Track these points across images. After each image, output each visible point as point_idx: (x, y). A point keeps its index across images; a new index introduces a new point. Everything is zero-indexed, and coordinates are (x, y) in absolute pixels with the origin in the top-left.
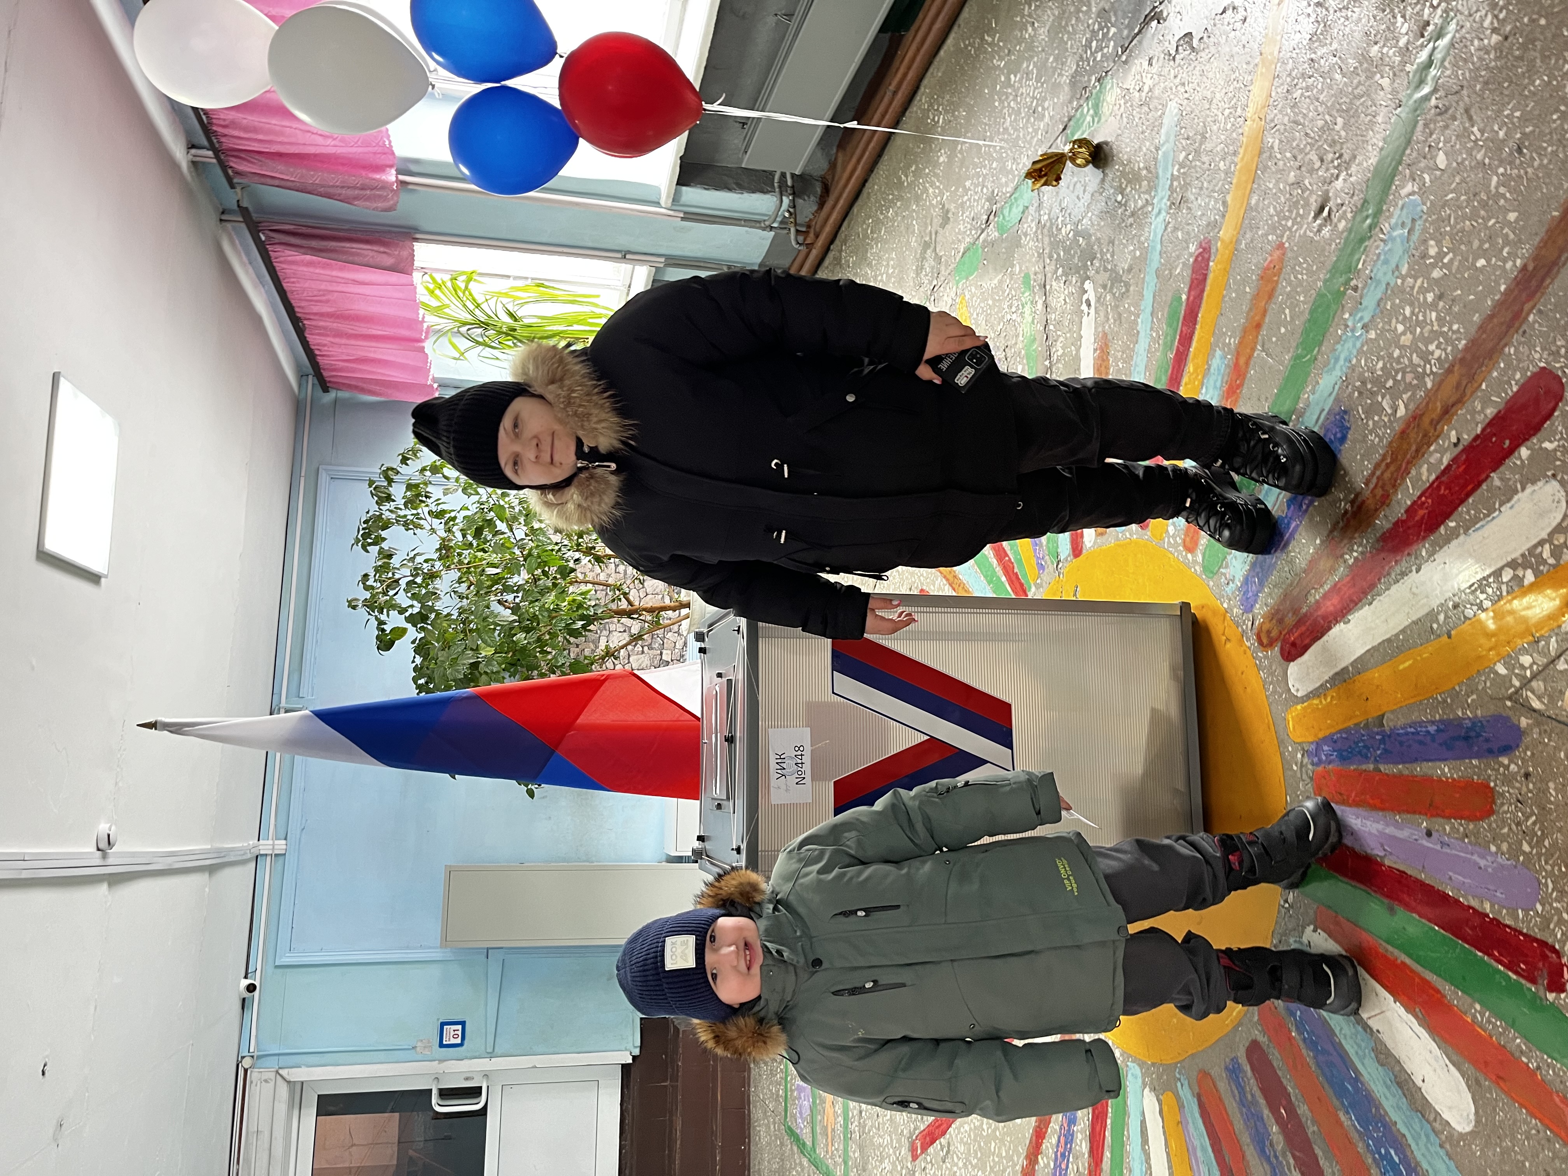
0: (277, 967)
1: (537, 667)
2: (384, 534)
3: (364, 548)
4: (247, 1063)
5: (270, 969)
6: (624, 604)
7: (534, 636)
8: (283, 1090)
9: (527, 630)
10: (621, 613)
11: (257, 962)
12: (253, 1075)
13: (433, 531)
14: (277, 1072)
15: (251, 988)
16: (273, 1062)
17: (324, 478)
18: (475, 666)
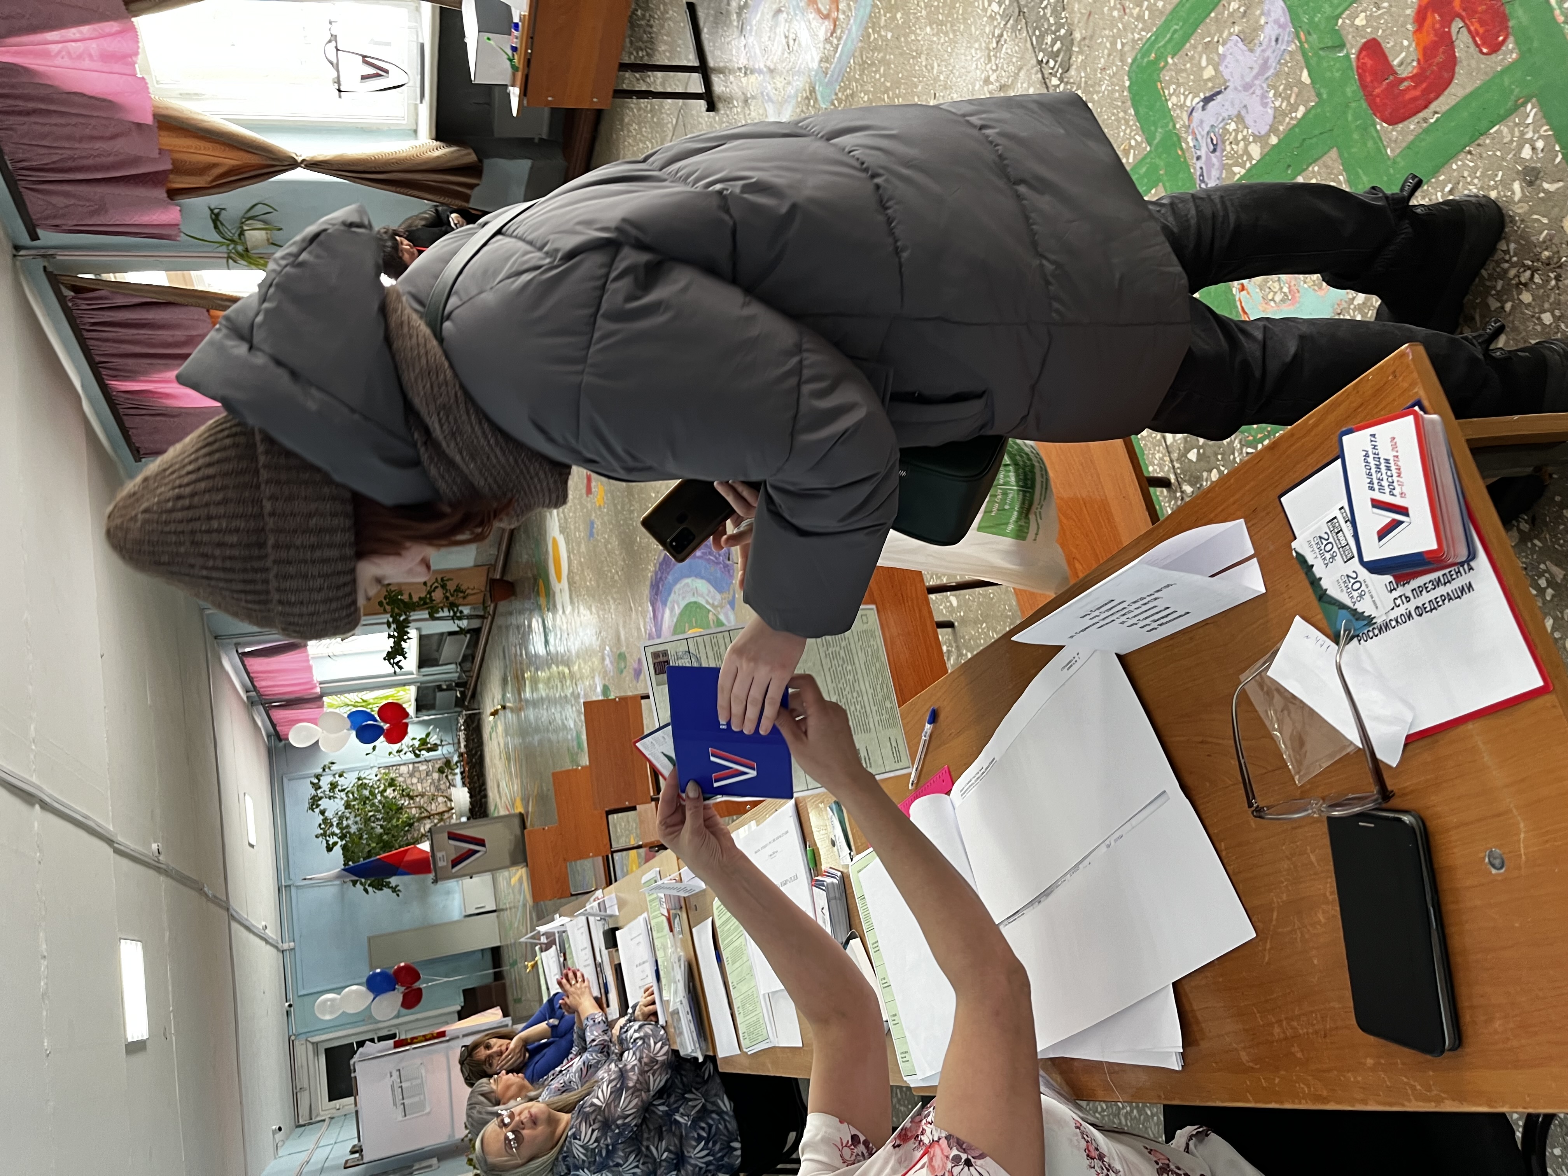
0: (299, 996)
1: (393, 846)
2: (319, 803)
3: (313, 811)
4: (293, 1038)
5: (296, 997)
6: (425, 814)
7: (390, 836)
8: (310, 1047)
9: (387, 834)
10: (425, 818)
11: (290, 996)
12: (297, 1043)
13: (342, 799)
14: (306, 1040)
15: (290, 1006)
16: (303, 1037)
17: (285, 780)
18: (370, 851)
